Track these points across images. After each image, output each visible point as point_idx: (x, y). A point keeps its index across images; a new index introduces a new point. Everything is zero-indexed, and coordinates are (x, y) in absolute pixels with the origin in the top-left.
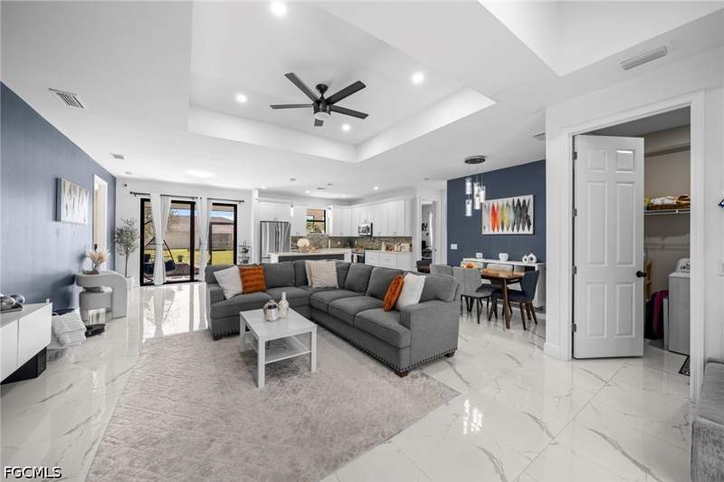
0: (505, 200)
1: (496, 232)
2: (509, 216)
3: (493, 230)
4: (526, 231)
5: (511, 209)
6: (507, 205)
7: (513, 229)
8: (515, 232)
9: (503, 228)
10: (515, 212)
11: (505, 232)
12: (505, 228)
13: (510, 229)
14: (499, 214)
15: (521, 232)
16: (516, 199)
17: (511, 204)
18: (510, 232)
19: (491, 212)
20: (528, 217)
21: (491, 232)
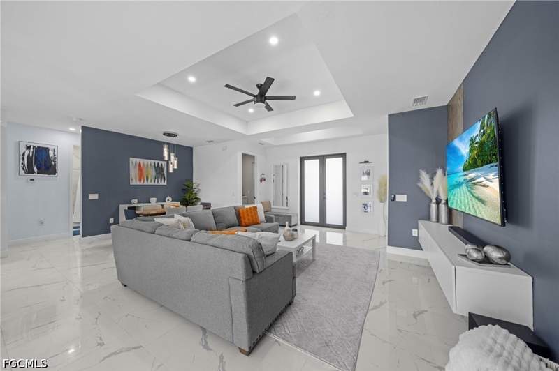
0: (149, 161)
1: (142, 183)
2: (153, 173)
3: (140, 181)
4: (163, 183)
5: (153, 167)
6: (151, 164)
7: (155, 181)
8: (156, 183)
9: (147, 181)
10: (156, 171)
11: (149, 183)
12: (149, 181)
13: (153, 181)
14: (144, 170)
15: (160, 183)
16: (156, 162)
17: (153, 165)
18: (152, 183)
19: (137, 168)
20: (163, 174)
21: (138, 183)
